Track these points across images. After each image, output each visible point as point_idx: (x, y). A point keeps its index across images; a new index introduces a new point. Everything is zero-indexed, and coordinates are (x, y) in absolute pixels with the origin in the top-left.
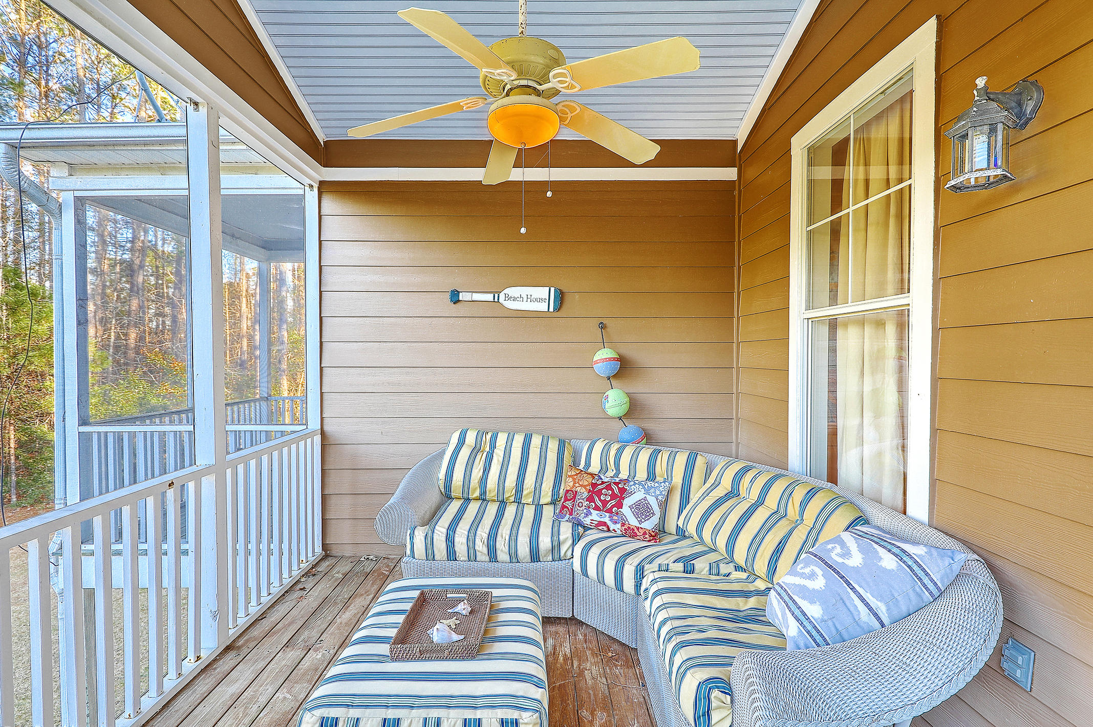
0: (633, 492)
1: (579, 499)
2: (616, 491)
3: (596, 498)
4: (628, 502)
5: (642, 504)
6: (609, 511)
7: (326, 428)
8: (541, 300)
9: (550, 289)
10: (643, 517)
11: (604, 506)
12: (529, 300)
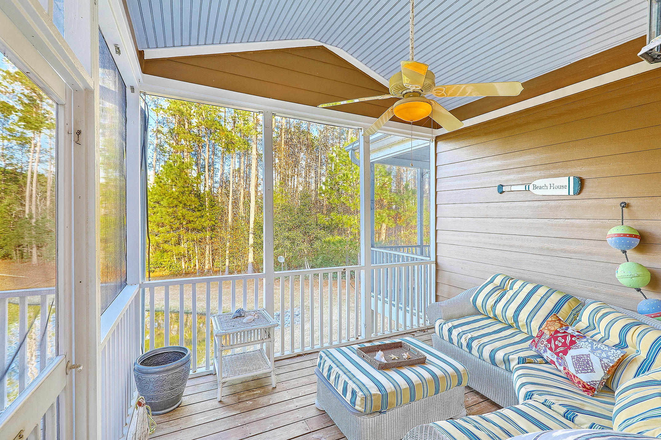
0: (580, 347)
1: (543, 338)
2: (568, 342)
3: (553, 342)
4: (572, 352)
5: (583, 358)
6: (557, 354)
7: (438, 261)
8: (563, 187)
9: (569, 178)
10: (581, 369)
11: (555, 350)
12: (552, 188)
